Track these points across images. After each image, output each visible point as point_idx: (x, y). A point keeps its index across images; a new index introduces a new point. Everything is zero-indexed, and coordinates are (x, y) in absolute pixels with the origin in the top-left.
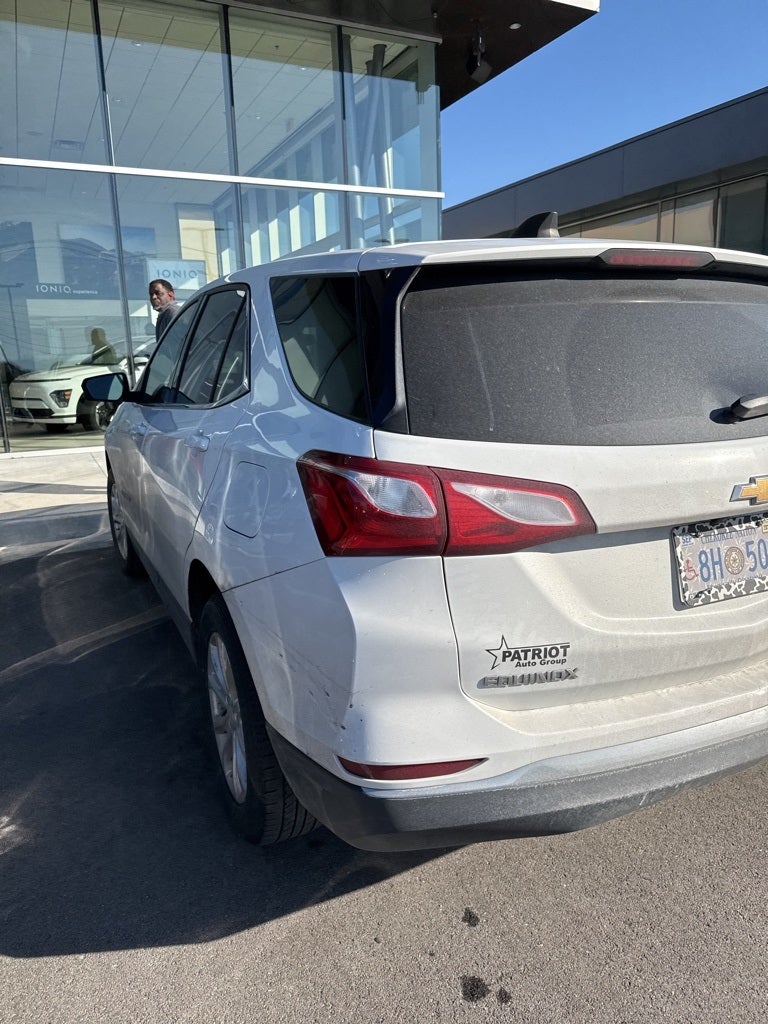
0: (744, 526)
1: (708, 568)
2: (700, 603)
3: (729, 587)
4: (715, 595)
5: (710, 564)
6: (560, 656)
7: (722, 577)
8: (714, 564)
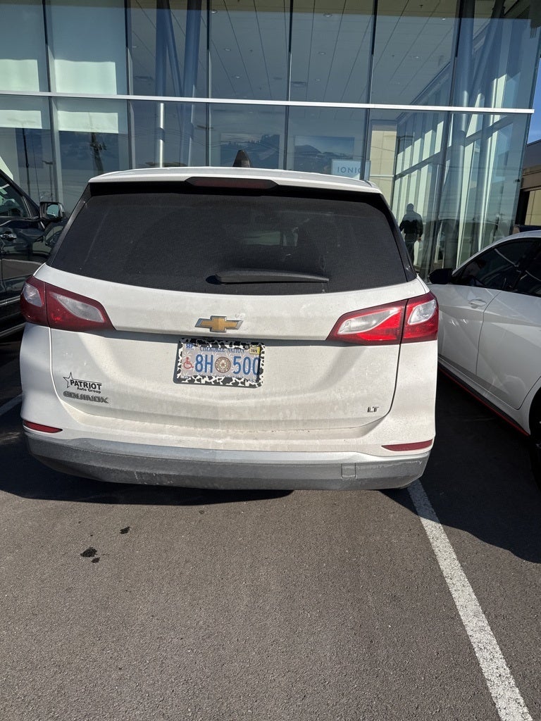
0: (234, 347)
1: (202, 365)
2: (186, 381)
3: (210, 378)
4: (199, 380)
5: (204, 363)
6: (97, 389)
7: (211, 372)
8: (207, 363)
